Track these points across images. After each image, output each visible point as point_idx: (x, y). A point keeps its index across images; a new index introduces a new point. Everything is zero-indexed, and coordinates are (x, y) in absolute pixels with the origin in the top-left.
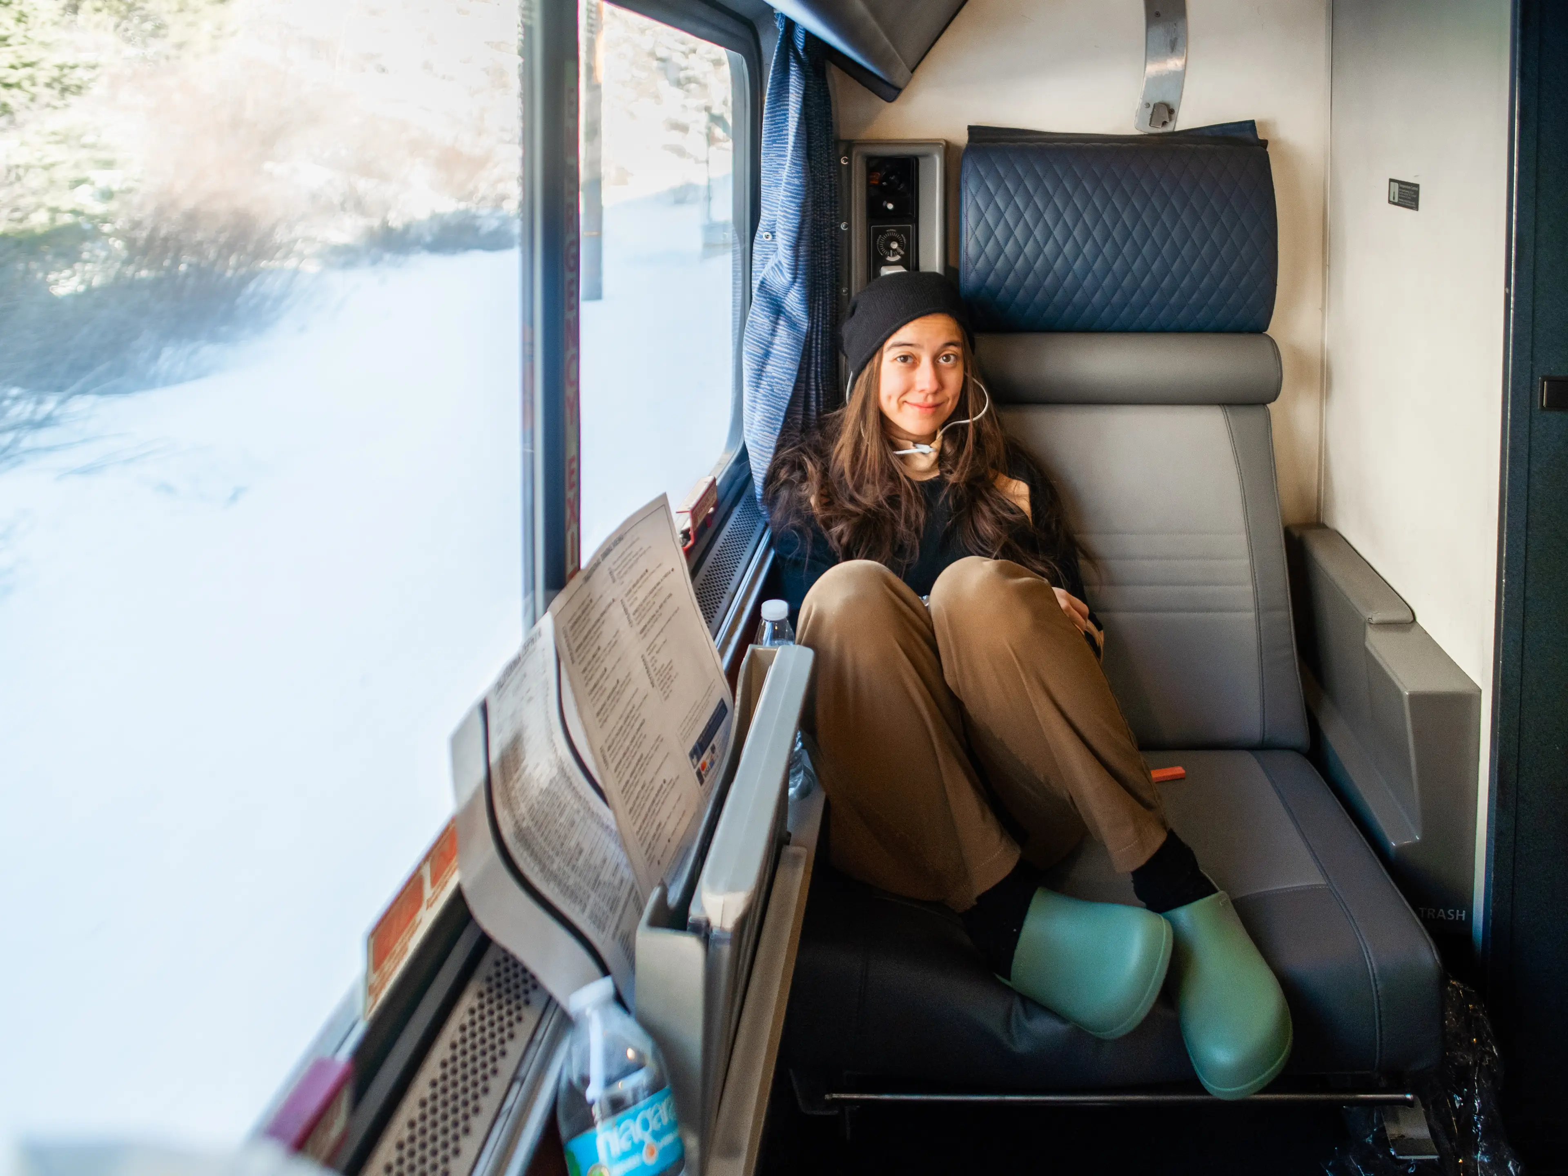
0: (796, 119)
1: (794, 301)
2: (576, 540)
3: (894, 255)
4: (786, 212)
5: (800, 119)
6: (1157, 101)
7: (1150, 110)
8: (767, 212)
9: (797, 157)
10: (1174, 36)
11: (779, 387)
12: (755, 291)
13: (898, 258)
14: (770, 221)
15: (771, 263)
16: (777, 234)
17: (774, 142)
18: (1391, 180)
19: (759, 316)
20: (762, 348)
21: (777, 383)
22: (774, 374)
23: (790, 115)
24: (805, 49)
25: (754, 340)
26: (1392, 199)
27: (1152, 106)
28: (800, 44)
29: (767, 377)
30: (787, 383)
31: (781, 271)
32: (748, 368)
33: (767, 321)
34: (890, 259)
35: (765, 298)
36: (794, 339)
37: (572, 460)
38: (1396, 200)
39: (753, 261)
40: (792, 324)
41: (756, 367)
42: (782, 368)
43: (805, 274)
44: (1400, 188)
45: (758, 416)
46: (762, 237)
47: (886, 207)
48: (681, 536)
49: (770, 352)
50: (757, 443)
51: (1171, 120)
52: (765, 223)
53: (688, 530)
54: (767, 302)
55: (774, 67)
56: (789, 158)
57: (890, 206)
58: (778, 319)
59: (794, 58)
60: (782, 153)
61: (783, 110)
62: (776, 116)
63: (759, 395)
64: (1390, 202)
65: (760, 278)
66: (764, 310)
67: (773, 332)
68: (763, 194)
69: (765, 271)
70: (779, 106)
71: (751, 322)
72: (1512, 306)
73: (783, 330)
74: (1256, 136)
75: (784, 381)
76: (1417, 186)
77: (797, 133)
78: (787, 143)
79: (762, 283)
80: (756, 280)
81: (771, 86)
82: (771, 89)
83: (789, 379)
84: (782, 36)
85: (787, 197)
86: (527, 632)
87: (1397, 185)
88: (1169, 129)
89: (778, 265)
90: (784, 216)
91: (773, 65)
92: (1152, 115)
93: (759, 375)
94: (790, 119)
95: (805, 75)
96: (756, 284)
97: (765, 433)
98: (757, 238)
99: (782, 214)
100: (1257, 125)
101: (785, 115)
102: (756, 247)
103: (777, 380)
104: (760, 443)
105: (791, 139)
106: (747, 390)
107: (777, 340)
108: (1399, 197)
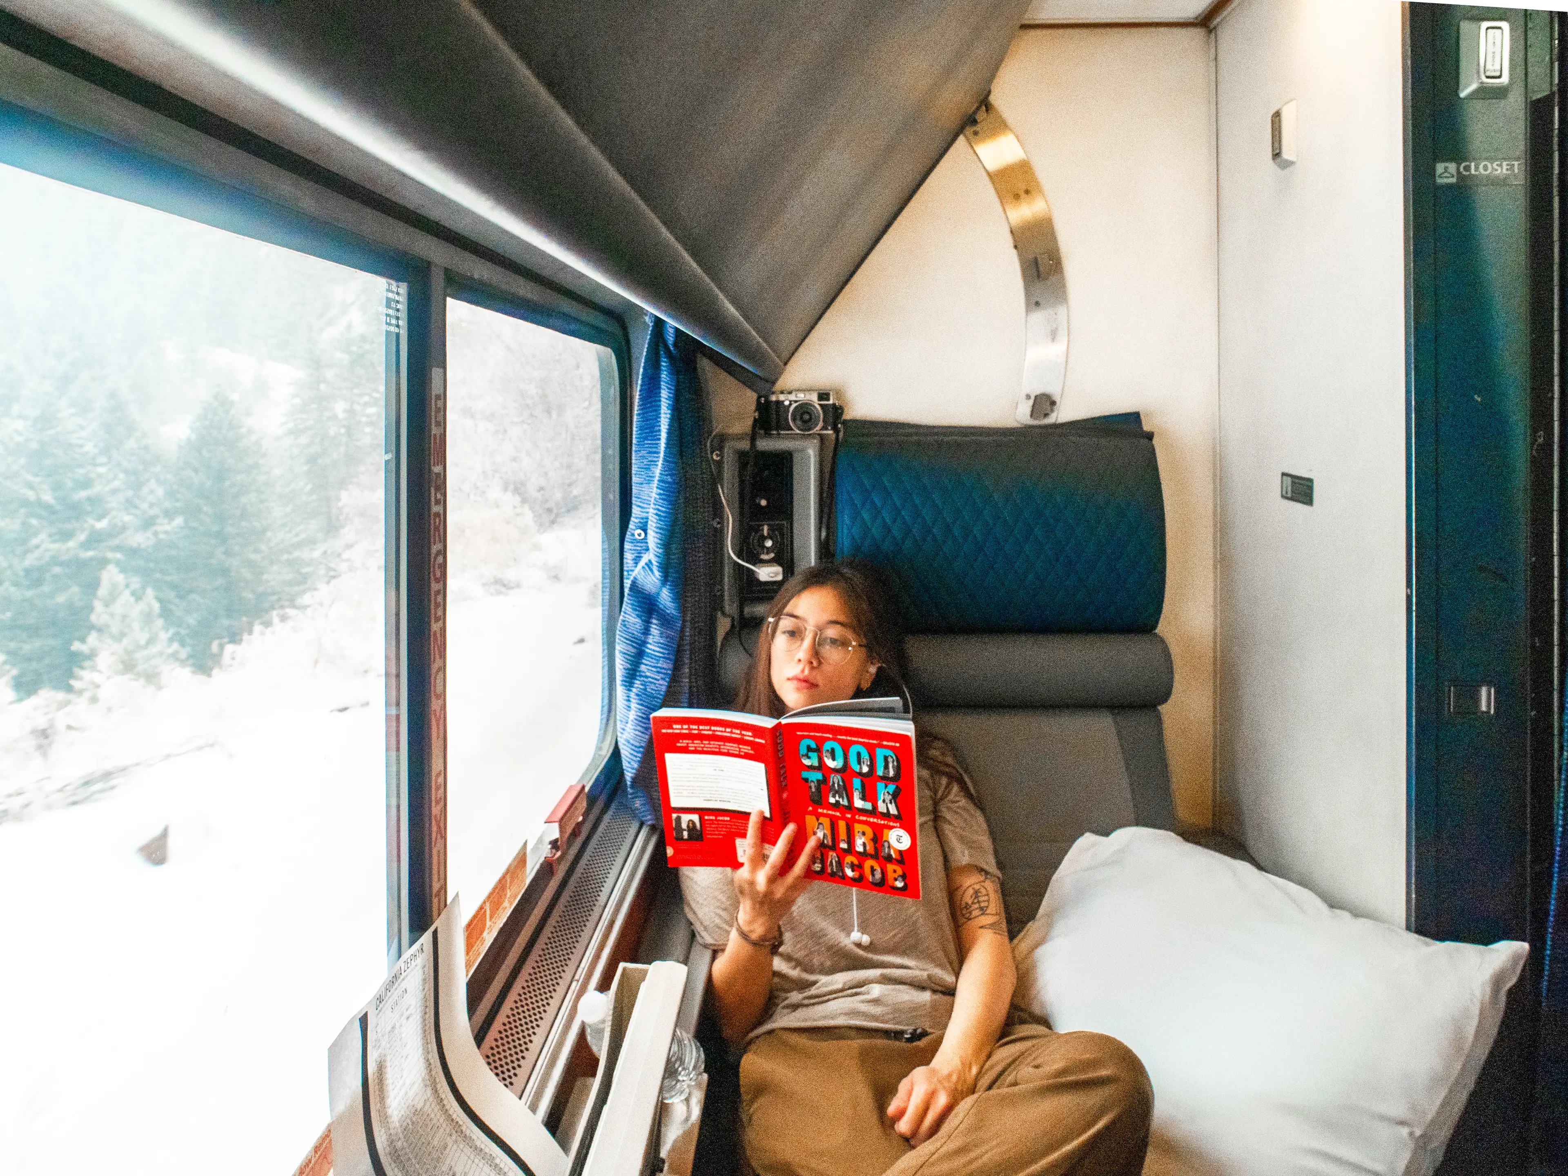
0: (669, 416)
1: (666, 598)
2: (442, 858)
3: (768, 553)
4: (658, 510)
5: (672, 415)
6: (1038, 393)
7: (1031, 402)
8: (639, 509)
9: (671, 454)
10: (1055, 326)
11: (653, 686)
12: (626, 591)
13: (772, 555)
14: (642, 518)
15: (642, 563)
16: (649, 531)
17: (646, 438)
18: (1283, 474)
19: (630, 616)
20: (635, 647)
21: (651, 683)
22: (648, 674)
23: (662, 411)
24: (675, 344)
25: (627, 639)
26: (1284, 493)
27: (1033, 398)
28: (670, 339)
29: (641, 676)
30: (661, 682)
31: (651, 570)
32: (621, 667)
33: (638, 620)
34: (764, 557)
35: (637, 597)
36: (667, 638)
37: (438, 775)
38: (1289, 495)
39: (625, 561)
40: (666, 621)
41: (629, 666)
42: (656, 667)
43: (676, 572)
44: (1293, 482)
45: (632, 715)
46: (633, 535)
47: (759, 504)
48: (550, 846)
49: (644, 651)
50: (629, 742)
51: (1052, 411)
52: (637, 521)
53: (556, 841)
54: (639, 602)
55: (645, 363)
56: (662, 455)
57: (764, 503)
58: (651, 617)
59: (665, 353)
60: (654, 450)
61: (655, 406)
62: (646, 413)
63: (632, 695)
64: (1282, 496)
65: (632, 578)
66: (636, 610)
67: (646, 631)
68: (634, 491)
69: (636, 572)
70: (651, 402)
71: (624, 621)
72: (1414, 608)
73: (655, 630)
74: (1142, 428)
75: (658, 680)
76: (1310, 480)
77: (669, 429)
78: (659, 439)
79: (634, 584)
80: (628, 579)
81: (643, 382)
82: (642, 386)
83: (663, 679)
84: (652, 331)
85: (660, 494)
86: (391, 966)
87: (1289, 479)
88: (1051, 419)
89: (649, 564)
90: (656, 514)
91: (643, 361)
92: (1033, 406)
93: (632, 675)
94: (662, 415)
95: (675, 371)
96: (627, 584)
97: (637, 733)
98: (628, 536)
99: (655, 512)
100: (1142, 417)
101: (656, 411)
102: (627, 546)
103: (650, 679)
104: (632, 741)
105: (664, 435)
106: (620, 690)
107: (650, 639)
108: (1292, 492)
